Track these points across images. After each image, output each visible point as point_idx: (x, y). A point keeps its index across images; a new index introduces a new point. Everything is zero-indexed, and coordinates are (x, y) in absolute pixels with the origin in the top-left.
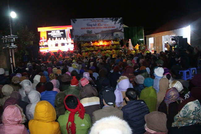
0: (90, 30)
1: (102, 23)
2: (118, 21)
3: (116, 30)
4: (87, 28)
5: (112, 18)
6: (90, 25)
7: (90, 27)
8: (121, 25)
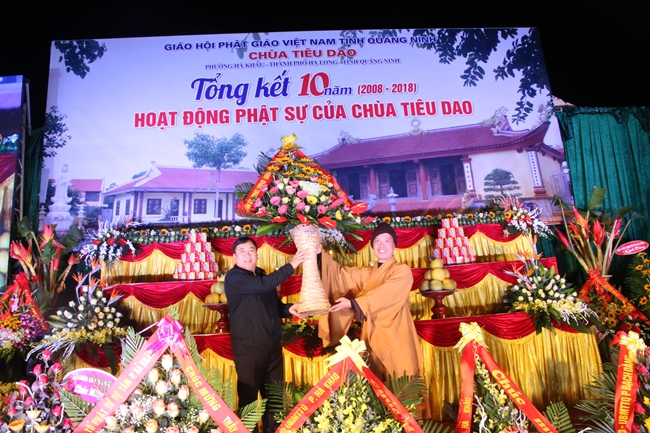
0: (217, 133)
1: (341, 74)
2: (497, 57)
3: (483, 130)
4: (189, 118)
5: (435, 32)
6: (225, 91)
7: (230, 105)
8: (533, 94)
